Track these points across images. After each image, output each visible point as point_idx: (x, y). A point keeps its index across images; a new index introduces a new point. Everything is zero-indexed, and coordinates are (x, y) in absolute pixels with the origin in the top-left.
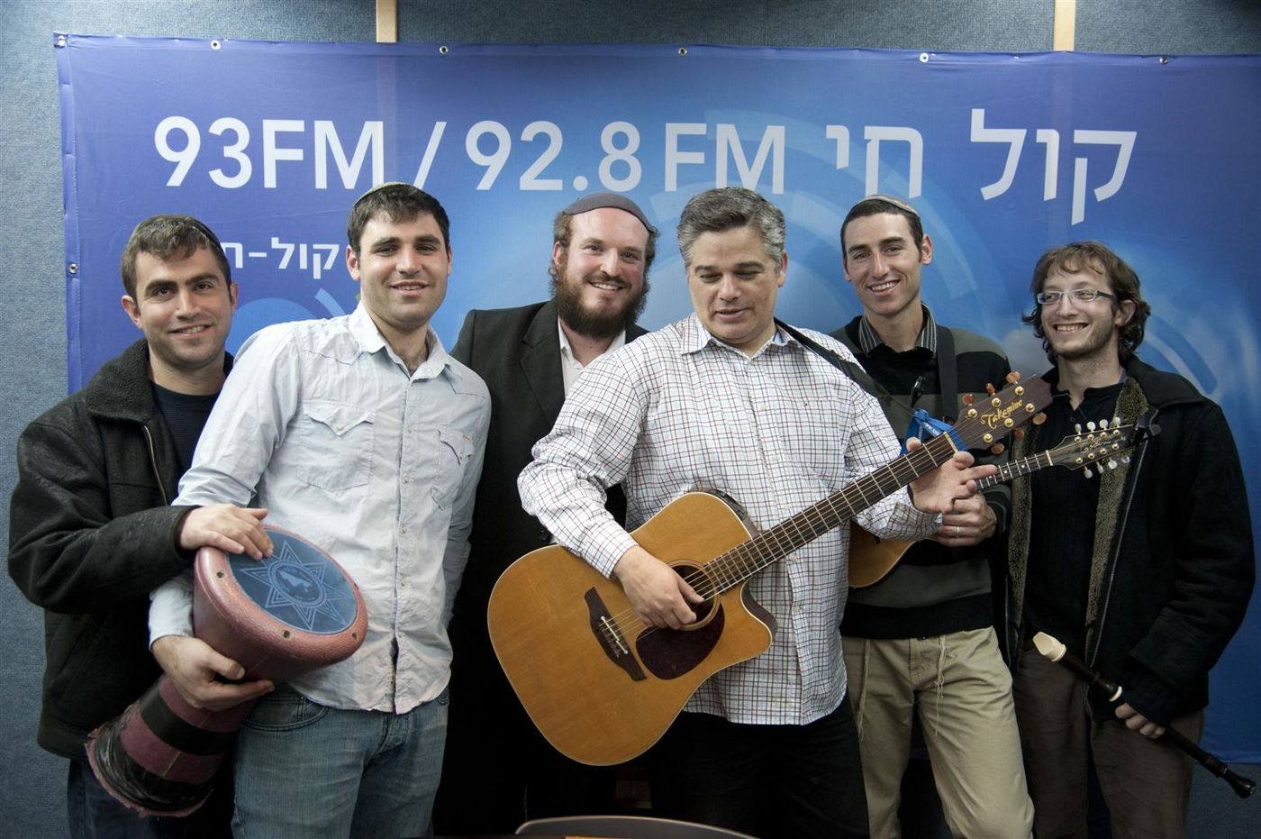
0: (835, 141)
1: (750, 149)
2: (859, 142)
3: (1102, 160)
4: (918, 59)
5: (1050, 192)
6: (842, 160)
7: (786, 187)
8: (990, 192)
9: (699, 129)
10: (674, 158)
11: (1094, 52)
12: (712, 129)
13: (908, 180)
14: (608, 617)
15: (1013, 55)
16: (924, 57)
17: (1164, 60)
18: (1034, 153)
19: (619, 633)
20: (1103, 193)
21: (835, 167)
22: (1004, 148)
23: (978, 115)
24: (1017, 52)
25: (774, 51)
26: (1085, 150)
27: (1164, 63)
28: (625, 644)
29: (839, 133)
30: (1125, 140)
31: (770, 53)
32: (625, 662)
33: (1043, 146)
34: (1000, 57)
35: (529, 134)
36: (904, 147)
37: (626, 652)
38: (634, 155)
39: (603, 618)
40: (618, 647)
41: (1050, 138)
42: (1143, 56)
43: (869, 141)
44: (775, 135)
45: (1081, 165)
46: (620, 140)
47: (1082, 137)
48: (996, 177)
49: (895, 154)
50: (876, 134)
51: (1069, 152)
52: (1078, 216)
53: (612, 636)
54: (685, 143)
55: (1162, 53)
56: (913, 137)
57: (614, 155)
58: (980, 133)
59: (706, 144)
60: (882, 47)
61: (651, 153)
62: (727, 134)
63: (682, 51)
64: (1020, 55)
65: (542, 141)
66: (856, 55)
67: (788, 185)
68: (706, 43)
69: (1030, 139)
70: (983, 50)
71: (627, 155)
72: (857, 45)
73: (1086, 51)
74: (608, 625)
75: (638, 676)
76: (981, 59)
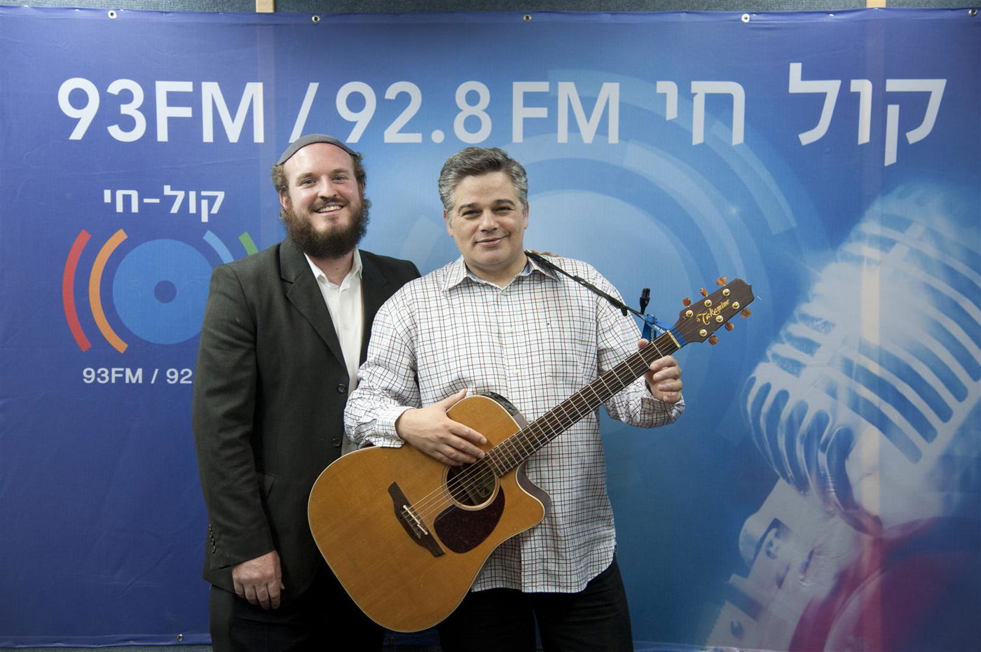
0: (664, 96)
1: (588, 105)
2: (686, 96)
3: (913, 107)
4: (740, 20)
5: (864, 136)
6: (671, 112)
7: (621, 137)
8: (807, 138)
9: (542, 87)
10: (520, 112)
11: (905, 7)
12: (554, 87)
13: (732, 130)
14: (408, 505)
15: (829, 13)
16: (745, 18)
17: (973, 12)
18: (848, 102)
19: (418, 518)
20: (914, 136)
21: (665, 118)
22: (821, 97)
23: (796, 69)
24: (832, 10)
25: (609, 16)
26: (896, 97)
27: (973, 15)
28: (424, 527)
29: (668, 88)
30: (936, 88)
31: (606, 18)
32: (426, 541)
33: (857, 96)
34: (816, 15)
35: (392, 93)
36: (728, 99)
37: (426, 533)
38: (485, 110)
39: (405, 507)
40: (419, 530)
41: (863, 88)
42: (952, 10)
43: (695, 94)
44: (610, 92)
45: (893, 111)
46: (473, 98)
47: (893, 85)
48: (812, 123)
49: (719, 106)
50: (701, 88)
51: (882, 100)
52: (891, 157)
53: (414, 521)
54: (530, 99)
55: (970, 6)
56: (736, 91)
57: (467, 110)
58: (797, 84)
59: (549, 100)
60: (707, 9)
61: (501, 109)
62: (567, 91)
63: (527, 17)
64: (834, 13)
65: (404, 99)
66: (684, 17)
67: (623, 134)
68: (549, 10)
69: (845, 88)
70: (800, 9)
71: (478, 110)
72: (685, 8)
73: (898, 7)
74: (409, 512)
75: (438, 553)
76: (799, 17)
